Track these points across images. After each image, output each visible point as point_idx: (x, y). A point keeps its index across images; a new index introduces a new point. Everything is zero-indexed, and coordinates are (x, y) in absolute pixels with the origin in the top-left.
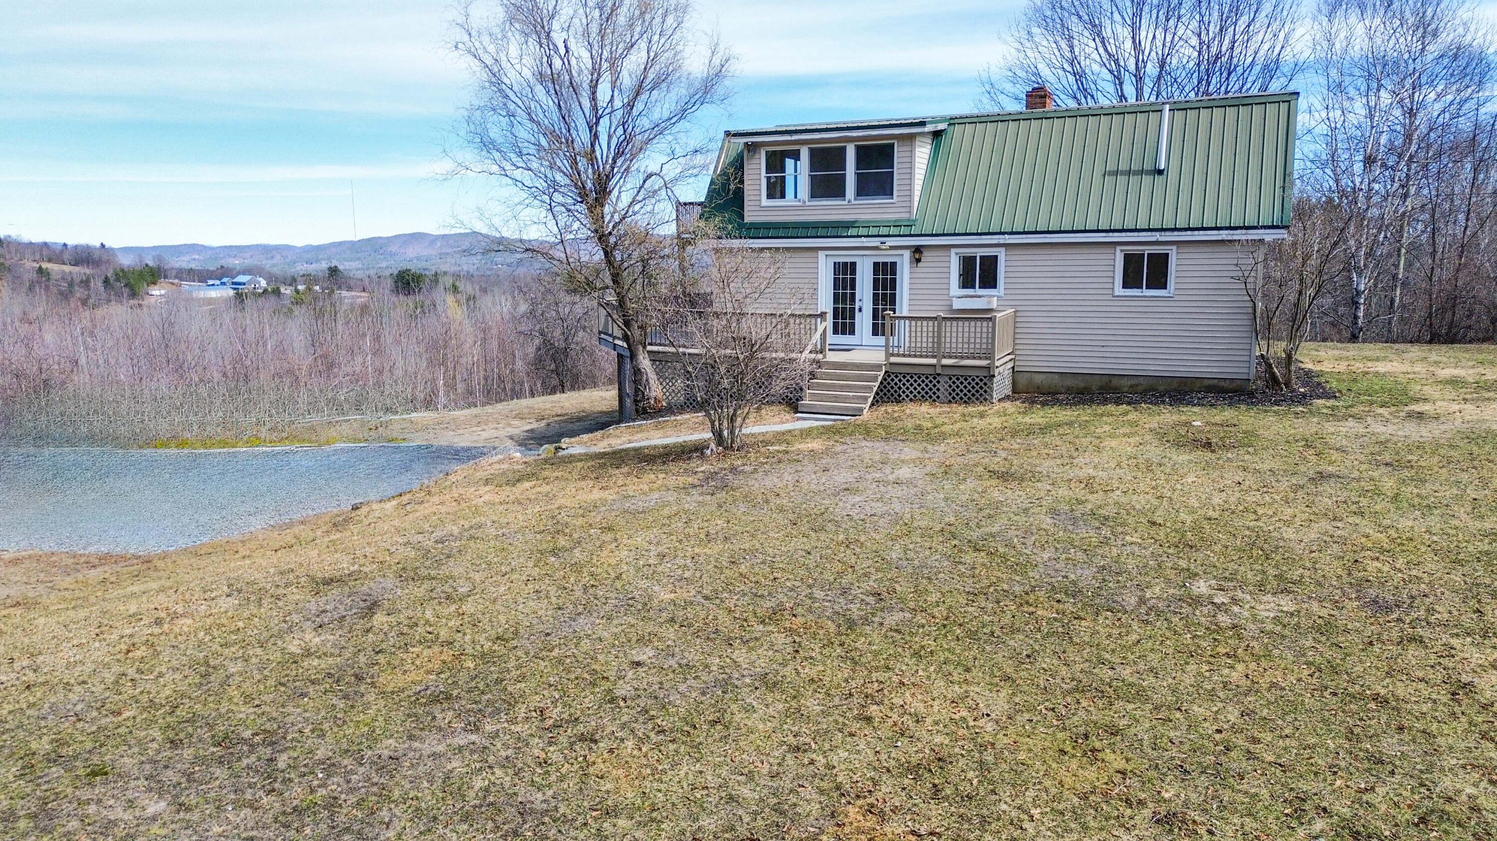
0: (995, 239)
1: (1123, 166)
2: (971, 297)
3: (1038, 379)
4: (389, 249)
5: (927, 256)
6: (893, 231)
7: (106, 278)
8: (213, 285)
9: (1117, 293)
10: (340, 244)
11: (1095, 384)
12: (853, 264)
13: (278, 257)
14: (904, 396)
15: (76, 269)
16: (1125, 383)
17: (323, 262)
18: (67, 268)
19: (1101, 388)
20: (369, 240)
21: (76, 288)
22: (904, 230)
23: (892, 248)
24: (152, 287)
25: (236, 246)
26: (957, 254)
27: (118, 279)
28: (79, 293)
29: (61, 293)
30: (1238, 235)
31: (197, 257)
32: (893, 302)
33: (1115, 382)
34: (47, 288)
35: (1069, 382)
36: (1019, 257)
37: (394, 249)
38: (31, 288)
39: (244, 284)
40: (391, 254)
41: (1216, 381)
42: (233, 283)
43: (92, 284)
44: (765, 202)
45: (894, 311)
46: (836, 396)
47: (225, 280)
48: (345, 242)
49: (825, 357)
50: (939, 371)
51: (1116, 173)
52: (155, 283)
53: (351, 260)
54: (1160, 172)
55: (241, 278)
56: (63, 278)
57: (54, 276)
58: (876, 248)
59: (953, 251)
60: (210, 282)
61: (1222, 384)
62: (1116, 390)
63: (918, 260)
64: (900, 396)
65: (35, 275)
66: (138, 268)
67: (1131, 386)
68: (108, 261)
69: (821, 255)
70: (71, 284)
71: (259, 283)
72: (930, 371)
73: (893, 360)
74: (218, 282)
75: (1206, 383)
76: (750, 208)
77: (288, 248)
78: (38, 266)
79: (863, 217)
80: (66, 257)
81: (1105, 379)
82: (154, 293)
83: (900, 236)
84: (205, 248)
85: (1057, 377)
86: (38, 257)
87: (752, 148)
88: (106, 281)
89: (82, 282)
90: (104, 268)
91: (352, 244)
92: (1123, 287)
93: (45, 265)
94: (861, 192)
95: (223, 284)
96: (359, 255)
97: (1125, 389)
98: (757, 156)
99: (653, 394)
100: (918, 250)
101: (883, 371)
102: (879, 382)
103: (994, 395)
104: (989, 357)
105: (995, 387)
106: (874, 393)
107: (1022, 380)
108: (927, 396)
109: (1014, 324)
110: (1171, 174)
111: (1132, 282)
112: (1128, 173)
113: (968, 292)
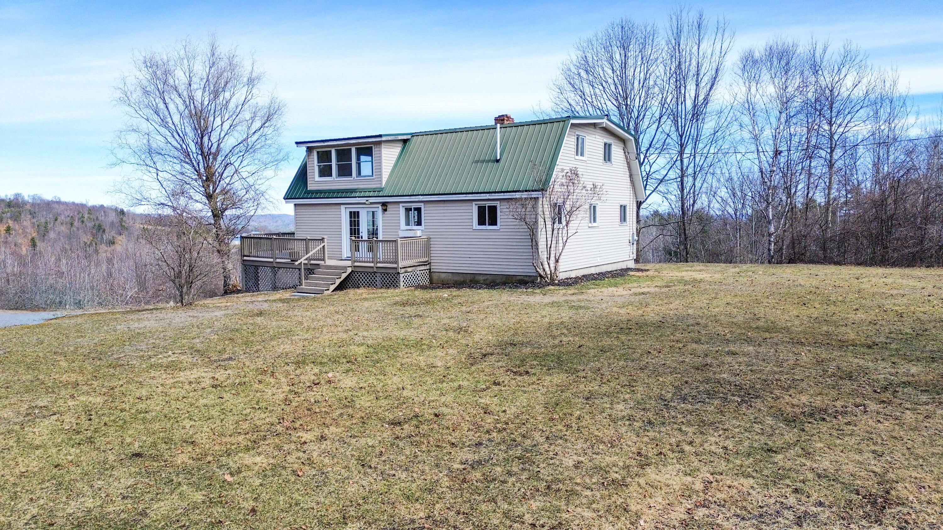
0: (420, 198)
1: (481, 159)
2: (410, 230)
3: (443, 276)
5: (389, 207)
6: (371, 194)
9: (474, 228)
11: (469, 278)
12: (358, 212)
14: (361, 284)
16: (481, 278)
19: (471, 281)
22: (376, 194)
23: (371, 203)
26: (403, 207)
30: (517, 195)
32: (377, 234)
33: (477, 278)
35: (456, 278)
41: (522, 277)
44: (318, 178)
45: (377, 238)
46: (316, 284)
49: (325, 263)
50: (375, 270)
51: (477, 162)
54: (498, 161)
58: (364, 204)
59: (401, 205)
61: (525, 279)
62: (477, 282)
63: (385, 210)
64: (359, 284)
65: (140, 232)
67: (484, 280)
69: (343, 207)
72: (371, 270)
73: (356, 263)
75: (518, 278)
76: (310, 182)
78: (142, 227)
79: (361, 187)
81: (472, 276)
83: (374, 197)
85: (450, 275)
86: (144, 221)
87: (311, 150)
92: (479, 225)
93: (148, 227)
94: (360, 172)
97: (482, 282)
98: (312, 154)
99: (232, 283)
100: (384, 204)
101: (349, 270)
102: (344, 276)
103: (402, 284)
104: (396, 262)
105: (402, 279)
106: (338, 282)
107: (435, 276)
108: (371, 284)
109: (427, 245)
110: (502, 162)
111: (481, 222)
112: (483, 161)
113: (409, 227)
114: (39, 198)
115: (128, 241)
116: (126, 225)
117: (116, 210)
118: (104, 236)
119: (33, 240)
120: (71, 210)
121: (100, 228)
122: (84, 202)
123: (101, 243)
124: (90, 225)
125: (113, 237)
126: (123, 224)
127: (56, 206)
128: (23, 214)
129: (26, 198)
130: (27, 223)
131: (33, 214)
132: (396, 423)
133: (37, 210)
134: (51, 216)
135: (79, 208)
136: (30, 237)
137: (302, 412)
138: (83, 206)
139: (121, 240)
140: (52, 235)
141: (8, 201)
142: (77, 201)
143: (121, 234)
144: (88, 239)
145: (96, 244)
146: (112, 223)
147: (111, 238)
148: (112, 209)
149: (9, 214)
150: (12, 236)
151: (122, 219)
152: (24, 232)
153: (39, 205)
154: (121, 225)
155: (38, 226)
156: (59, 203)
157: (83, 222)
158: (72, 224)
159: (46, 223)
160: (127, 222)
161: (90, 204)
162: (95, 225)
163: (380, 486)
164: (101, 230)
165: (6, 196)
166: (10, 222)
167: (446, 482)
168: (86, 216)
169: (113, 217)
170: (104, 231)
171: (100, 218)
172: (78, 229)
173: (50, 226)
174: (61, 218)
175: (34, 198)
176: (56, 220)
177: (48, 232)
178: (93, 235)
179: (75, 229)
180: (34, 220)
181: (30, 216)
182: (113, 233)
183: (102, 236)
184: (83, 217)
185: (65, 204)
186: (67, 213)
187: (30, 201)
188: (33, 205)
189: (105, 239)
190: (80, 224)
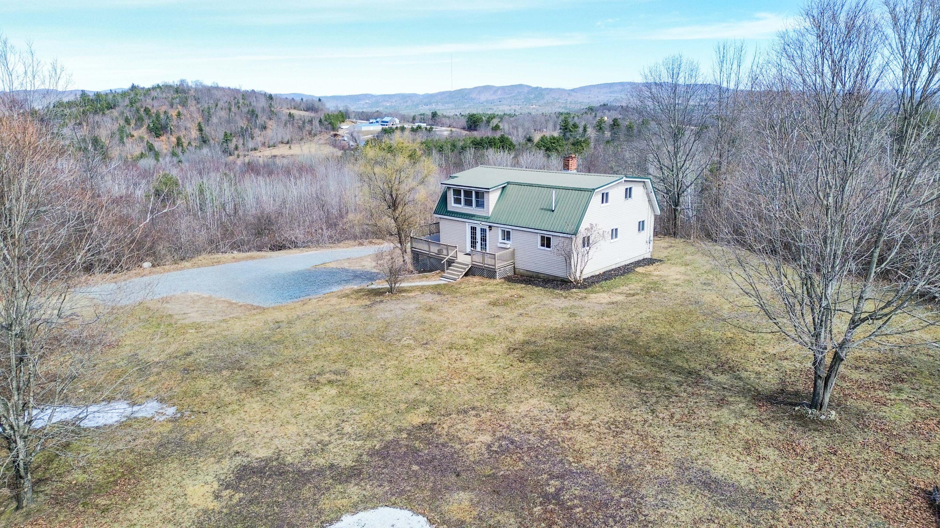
0: (510, 227)
1: (545, 207)
2: (504, 243)
3: (521, 271)
4: (471, 96)
5: (493, 229)
6: (483, 220)
7: (321, 119)
8: (372, 123)
9: (539, 248)
10: (443, 93)
11: (535, 274)
12: (476, 228)
13: (410, 102)
14: (476, 274)
15: (306, 114)
16: (542, 275)
17: (434, 104)
18: (302, 113)
19: (536, 276)
20: (460, 90)
21: (306, 124)
23: (483, 225)
24: (342, 124)
25: (388, 95)
26: (500, 229)
27: (326, 120)
28: (308, 127)
29: (299, 127)
30: (562, 235)
31: (368, 101)
32: (486, 241)
33: (539, 275)
34: (293, 124)
35: (528, 273)
36: (515, 232)
37: (473, 96)
38: (285, 125)
39: (387, 122)
40: (472, 99)
41: (563, 278)
42: (382, 122)
43: (314, 122)
44: (453, 204)
45: (486, 244)
46: (453, 273)
47: (378, 120)
48: (447, 92)
49: (457, 260)
50: (484, 268)
51: (542, 209)
52: (343, 122)
53: (449, 103)
54: (553, 211)
55: (386, 119)
56: (300, 119)
57: (296, 118)
58: (479, 224)
60: (371, 121)
61: (565, 279)
62: (539, 277)
63: (491, 230)
65: (287, 117)
66: (336, 113)
67: (543, 277)
68: (322, 110)
69: (468, 224)
70: (304, 123)
71: (395, 122)
72: (481, 268)
73: (474, 263)
74: (374, 121)
75: (561, 278)
76: (449, 206)
77: (415, 95)
78: (289, 112)
79: (479, 214)
80: (303, 106)
81: (537, 273)
82: (343, 127)
83: (486, 221)
84: (372, 96)
85: (525, 272)
86: (289, 106)
87: (449, 188)
88: (320, 121)
89: (309, 121)
90: (319, 113)
91: (450, 92)
92: (541, 246)
93: (293, 111)
94: (477, 205)
95: (377, 122)
96: (453, 100)
98: (450, 191)
100: (490, 227)
101: (470, 266)
102: (467, 269)
103: (498, 277)
104: (495, 266)
105: (497, 274)
106: (464, 273)
107: (517, 271)
108: (482, 275)
109: (513, 254)
110: (555, 211)
111: (543, 245)
112: (545, 209)
113: (503, 241)
114: (201, 83)
115: (278, 125)
116: (275, 111)
117: (265, 94)
118: (257, 121)
119: (199, 124)
120: (228, 95)
121: (253, 114)
122: (238, 88)
123: (255, 127)
124: (245, 110)
125: (265, 122)
126: (272, 109)
127: (216, 92)
128: (189, 100)
129: (190, 84)
130: (193, 109)
131: (197, 100)
132: (478, 379)
133: (200, 96)
134: (212, 102)
135: (235, 93)
136: (197, 122)
137: (454, 372)
138: (237, 91)
139: (271, 124)
140: (215, 120)
141: (175, 86)
142: (232, 86)
143: (270, 119)
144: (244, 124)
145: (251, 129)
146: (263, 109)
147: (263, 123)
148: (262, 94)
149: (178, 100)
150: (182, 121)
151: (271, 104)
152: (191, 117)
153: (201, 91)
154: (271, 110)
155: (202, 111)
156: (217, 88)
157: (239, 107)
158: (230, 109)
159: (209, 108)
160: (276, 107)
161: (243, 89)
162: (249, 111)
163: (472, 398)
164: (255, 116)
165: (173, 82)
166: (179, 107)
167: (486, 398)
168: (241, 101)
169: (263, 103)
170: (257, 116)
171: (252, 104)
172: (235, 113)
173: (212, 111)
174: (221, 104)
175: (196, 85)
176: (217, 105)
177: (211, 117)
178: (249, 120)
179: (233, 114)
180: (199, 106)
181: (195, 102)
182: (264, 118)
183: (255, 121)
184: (238, 102)
185: (223, 89)
186: (225, 99)
187: (193, 87)
188: (196, 90)
189: (258, 123)
190: (237, 109)
